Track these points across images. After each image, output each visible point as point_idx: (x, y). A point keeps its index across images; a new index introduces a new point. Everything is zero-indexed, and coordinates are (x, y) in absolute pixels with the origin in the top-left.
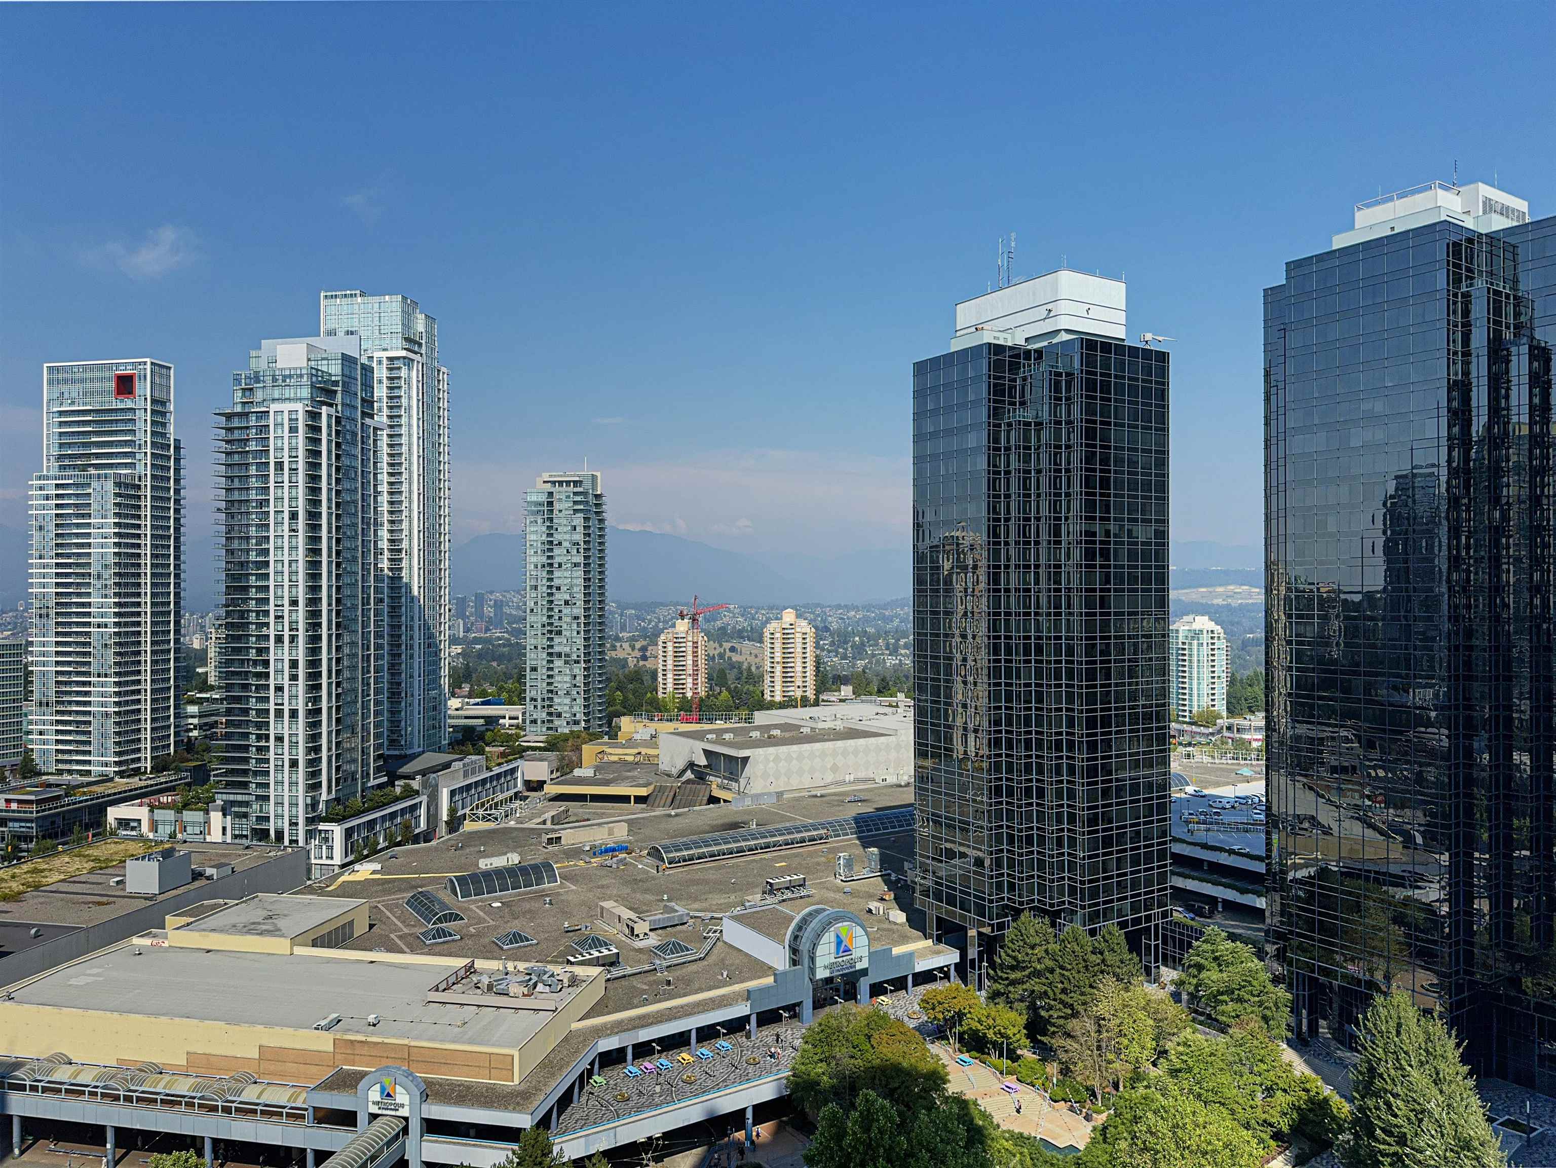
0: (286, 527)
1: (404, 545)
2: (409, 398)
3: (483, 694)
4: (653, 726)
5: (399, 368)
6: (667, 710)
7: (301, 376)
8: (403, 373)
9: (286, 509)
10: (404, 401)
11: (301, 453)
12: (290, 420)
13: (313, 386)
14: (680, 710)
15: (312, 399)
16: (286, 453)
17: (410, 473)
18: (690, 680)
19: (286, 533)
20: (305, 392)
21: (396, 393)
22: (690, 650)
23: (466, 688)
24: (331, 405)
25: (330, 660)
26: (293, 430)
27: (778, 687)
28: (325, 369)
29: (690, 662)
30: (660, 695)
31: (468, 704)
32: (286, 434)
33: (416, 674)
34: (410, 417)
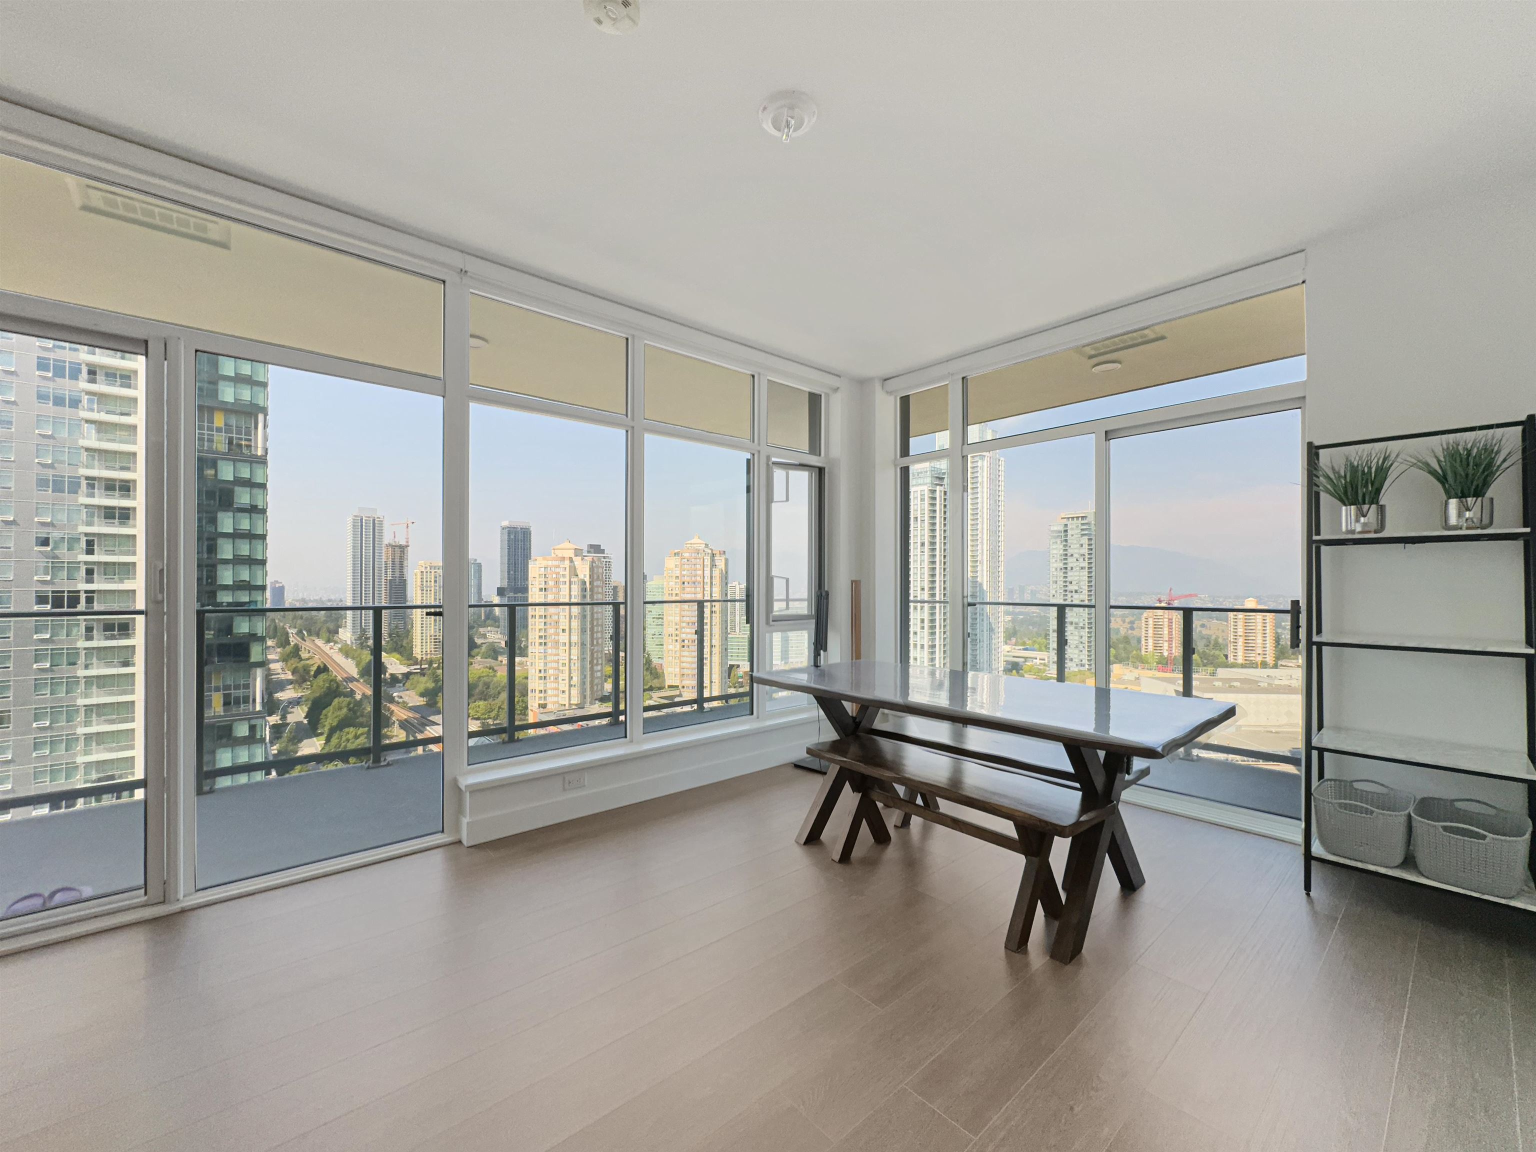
0: (919, 550)
1: (979, 558)
2: (983, 477)
3: (1024, 644)
4: (1136, 673)
5: (977, 462)
6: (1147, 663)
7: (926, 472)
8: (979, 464)
9: (919, 541)
10: (980, 479)
11: (926, 512)
12: (921, 495)
13: (932, 477)
14: (1158, 663)
15: (932, 484)
16: (919, 512)
17: (983, 518)
18: (1166, 645)
19: (919, 554)
20: (929, 480)
21: (975, 475)
22: (1166, 624)
23: (1014, 640)
24: (942, 485)
25: (940, 619)
26: (922, 500)
27: (1240, 653)
28: (938, 467)
29: (1166, 632)
30: (1143, 653)
31: (1014, 649)
32: (919, 503)
33: (985, 630)
34: (983, 487)
